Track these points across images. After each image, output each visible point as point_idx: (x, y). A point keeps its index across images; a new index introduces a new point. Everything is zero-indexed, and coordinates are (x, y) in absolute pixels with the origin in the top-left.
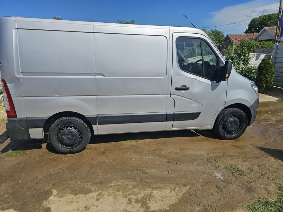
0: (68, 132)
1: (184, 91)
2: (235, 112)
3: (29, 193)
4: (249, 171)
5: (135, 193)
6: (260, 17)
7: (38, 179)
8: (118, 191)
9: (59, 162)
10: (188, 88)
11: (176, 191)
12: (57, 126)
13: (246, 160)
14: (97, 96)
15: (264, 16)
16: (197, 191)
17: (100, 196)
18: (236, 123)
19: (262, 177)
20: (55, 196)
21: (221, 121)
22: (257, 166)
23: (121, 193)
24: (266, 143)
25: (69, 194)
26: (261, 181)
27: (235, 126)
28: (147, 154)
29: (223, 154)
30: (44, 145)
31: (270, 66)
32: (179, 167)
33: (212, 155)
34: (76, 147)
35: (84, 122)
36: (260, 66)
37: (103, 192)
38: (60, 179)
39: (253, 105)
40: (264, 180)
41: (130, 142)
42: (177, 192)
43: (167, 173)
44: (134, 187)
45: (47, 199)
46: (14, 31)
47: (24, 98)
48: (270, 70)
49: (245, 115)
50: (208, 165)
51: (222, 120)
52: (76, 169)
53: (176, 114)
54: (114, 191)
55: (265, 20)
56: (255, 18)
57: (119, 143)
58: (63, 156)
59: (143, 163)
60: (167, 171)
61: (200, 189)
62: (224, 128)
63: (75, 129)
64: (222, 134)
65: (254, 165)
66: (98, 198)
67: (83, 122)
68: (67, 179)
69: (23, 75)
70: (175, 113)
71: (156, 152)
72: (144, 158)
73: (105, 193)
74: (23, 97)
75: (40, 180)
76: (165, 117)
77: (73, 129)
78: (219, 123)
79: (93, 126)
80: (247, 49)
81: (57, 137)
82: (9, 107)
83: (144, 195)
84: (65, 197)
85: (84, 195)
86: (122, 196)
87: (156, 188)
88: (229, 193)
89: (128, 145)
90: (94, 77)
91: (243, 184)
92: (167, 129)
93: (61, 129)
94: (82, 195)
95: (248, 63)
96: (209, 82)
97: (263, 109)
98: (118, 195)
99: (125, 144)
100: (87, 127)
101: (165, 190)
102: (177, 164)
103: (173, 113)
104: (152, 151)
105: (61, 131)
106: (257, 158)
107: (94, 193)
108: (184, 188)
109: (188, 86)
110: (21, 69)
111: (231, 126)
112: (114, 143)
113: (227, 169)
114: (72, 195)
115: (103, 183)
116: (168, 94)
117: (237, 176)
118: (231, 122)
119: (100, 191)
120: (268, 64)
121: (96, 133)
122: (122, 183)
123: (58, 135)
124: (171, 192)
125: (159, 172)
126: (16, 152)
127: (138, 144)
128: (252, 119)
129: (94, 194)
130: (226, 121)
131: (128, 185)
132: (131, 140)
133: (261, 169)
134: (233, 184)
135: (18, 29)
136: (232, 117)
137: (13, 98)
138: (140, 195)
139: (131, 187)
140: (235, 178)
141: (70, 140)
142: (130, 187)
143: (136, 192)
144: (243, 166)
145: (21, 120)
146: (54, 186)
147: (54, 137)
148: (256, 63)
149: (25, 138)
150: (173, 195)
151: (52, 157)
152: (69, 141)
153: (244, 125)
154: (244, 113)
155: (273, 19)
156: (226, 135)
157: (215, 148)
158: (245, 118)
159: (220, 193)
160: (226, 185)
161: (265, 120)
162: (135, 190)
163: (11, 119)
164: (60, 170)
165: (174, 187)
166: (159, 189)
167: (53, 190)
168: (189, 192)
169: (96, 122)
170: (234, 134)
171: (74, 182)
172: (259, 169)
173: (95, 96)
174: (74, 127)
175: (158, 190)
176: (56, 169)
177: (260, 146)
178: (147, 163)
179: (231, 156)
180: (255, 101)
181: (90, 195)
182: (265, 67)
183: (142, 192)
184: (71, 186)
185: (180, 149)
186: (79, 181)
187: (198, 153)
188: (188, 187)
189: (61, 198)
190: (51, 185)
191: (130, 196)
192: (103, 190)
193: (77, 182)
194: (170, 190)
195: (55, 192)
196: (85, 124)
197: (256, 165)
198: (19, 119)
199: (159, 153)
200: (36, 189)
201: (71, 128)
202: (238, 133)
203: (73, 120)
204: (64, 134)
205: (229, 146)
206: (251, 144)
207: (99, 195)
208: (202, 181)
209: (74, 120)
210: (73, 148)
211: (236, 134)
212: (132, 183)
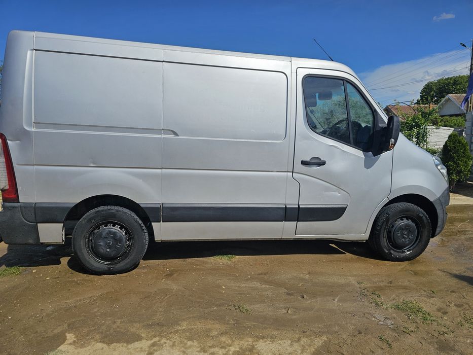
0: (107, 233)
1: (315, 168)
2: (407, 210)
3: (22, 338)
4: (440, 313)
5: (222, 345)
6: (439, 81)
7: (44, 314)
8: (190, 339)
9: (88, 286)
10: (324, 163)
11: (302, 343)
12: (90, 220)
13: (432, 295)
14: (163, 170)
15: (446, 79)
16: (341, 345)
17: (155, 348)
18: (410, 230)
19: (467, 325)
20: (71, 344)
21: (384, 226)
22: (455, 305)
23: (196, 343)
24: (468, 268)
25: (97, 342)
26: (465, 331)
27: (408, 236)
28: (248, 279)
29: (390, 284)
30: (65, 260)
31: (464, 146)
32: (308, 302)
33: (369, 285)
34: (120, 262)
35: (138, 216)
36: (445, 146)
37: (162, 341)
38: (85, 316)
39: (439, 199)
40: (470, 329)
41: (218, 260)
42: (303, 346)
43: (285, 311)
44: (222, 334)
45: (53, 349)
46: (29, 53)
47: (35, 167)
48: (463, 153)
49: (426, 217)
50: (361, 301)
51: (385, 223)
52: (116, 299)
53: (302, 208)
54: (184, 340)
55: (447, 85)
56: (431, 83)
57: (199, 260)
58: (96, 278)
59: (240, 294)
60: (285, 308)
61: (349, 341)
62: (389, 238)
63: (121, 228)
64: (385, 250)
65: (448, 303)
66: (152, 351)
67: (136, 217)
68: (96, 316)
69: (36, 128)
70: (300, 206)
71: (266, 277)
72: (244, 285)
73: (165, 343)
74: (34, 165)
75: (48, 315)
76: (282, 213)
77: (116, 229)
78: (381, 228)
79: (153, 224)
80: (422, 117)
81: (88, 241)
82: (7, 182)
83: (241, 348)
84: (89, 347)
85: (125, 344)
86: (198, 349)
87: (263, 338)
88: (406, 350)
89: (215, 264)
90: (160, 136)
91: (430, 335)
92: (286, 236)
93: (96, 228)
94: (121, 345)
95: (425, 141)
96: (359, 153)
97: (456, 215)
98: (190, 347)
99: (209, 261)
100: (142, 225)
101: (279, 342)
102: (303, 297)
103: (297, 206)
104: (259, 275)
105: (96, 231)
106: (453, 292)
107: (144, 341)
108: (318, 338)
109: (323, 159)
110: (35, 117)
111: (402, 235)
112: (189, 260)
113: (397, 308)
114: (102, 344)
115: (163, 326)
116: (288, 172)
117: (419, 322)
118: (401, 228)
119: (157, 339)
120: (460, 142)
121: (158, 238)
122: (199, 325)
123: (89, 238)
124: (291, 345)
125: (270, 309)
126: (13, 269)
127: (233, 262)
128: (439, 223)
129: (145, 344)
130: (393, 226)
131: (210, 330)
132: (221, 255)
133: (463, 310)
134: (412, 335)
135: (36, 50)
136: (403, 220)
137: (16, 165)
138: (232, 349)
139: (217, 333)
140: (414, 324)
141: (110, 248)
142: (214, 333)
143: (225, 342)
144: (429, 305)
145: (27, 206)
146: (71, 328)
147: (82, 243)
148: (437, 143)
149: (31, 241)
150: (295, 351)
151: (75, 279)
152: (109, 250)
153: (426, 233)
154: (423, 212)
155: (461, 83)
156: (392, 252)
157: (374, 273)
158: (425, 221)
159: (387, 349)
160: (397, 336)
161: (462, 231)
162: (223, 339)
163: (7, 204)
164: (87, 301)
165: (297, 336)
166: (269, 339)
167: (67, 334)
168: (326, 347)
169: (159, 217)
170: (408, 251)
171: (110, 322)
172: (459, 311)
173: (160, 170)
174: (118, 225)
175: (266, 341)
176: (78, 299)
177: (457, 273)
178: (248, 294)
179: (405, 288)
180: (444, 193)
181: (137, 344)
182: (455, 147)
183: (236, 343)
184: (104, 328)
185: (309, 273)
186: (120, 320)
187: (342, 281)
188: (324, 338)
189: (81, 348)
190: (66, 326)
191: (212, 350)
192: (162, 336)
193: (115, 322)
194: (289, 342)
195: (70, 337)
196: (138, 219)
197: (453, 303)
198: (22, 205)
199: (270, 279)
200: (37, 332)
201: (114, 226)
202: (415, 249)
203: (117, 211)
204: (101, 237)
205: (400, 271)
206: (439, 270)
207: (153, 345)
208: (351, 328)
209: (120, 211)
210: (115, 264)
211: (411, 251)
212: (217, 326)
